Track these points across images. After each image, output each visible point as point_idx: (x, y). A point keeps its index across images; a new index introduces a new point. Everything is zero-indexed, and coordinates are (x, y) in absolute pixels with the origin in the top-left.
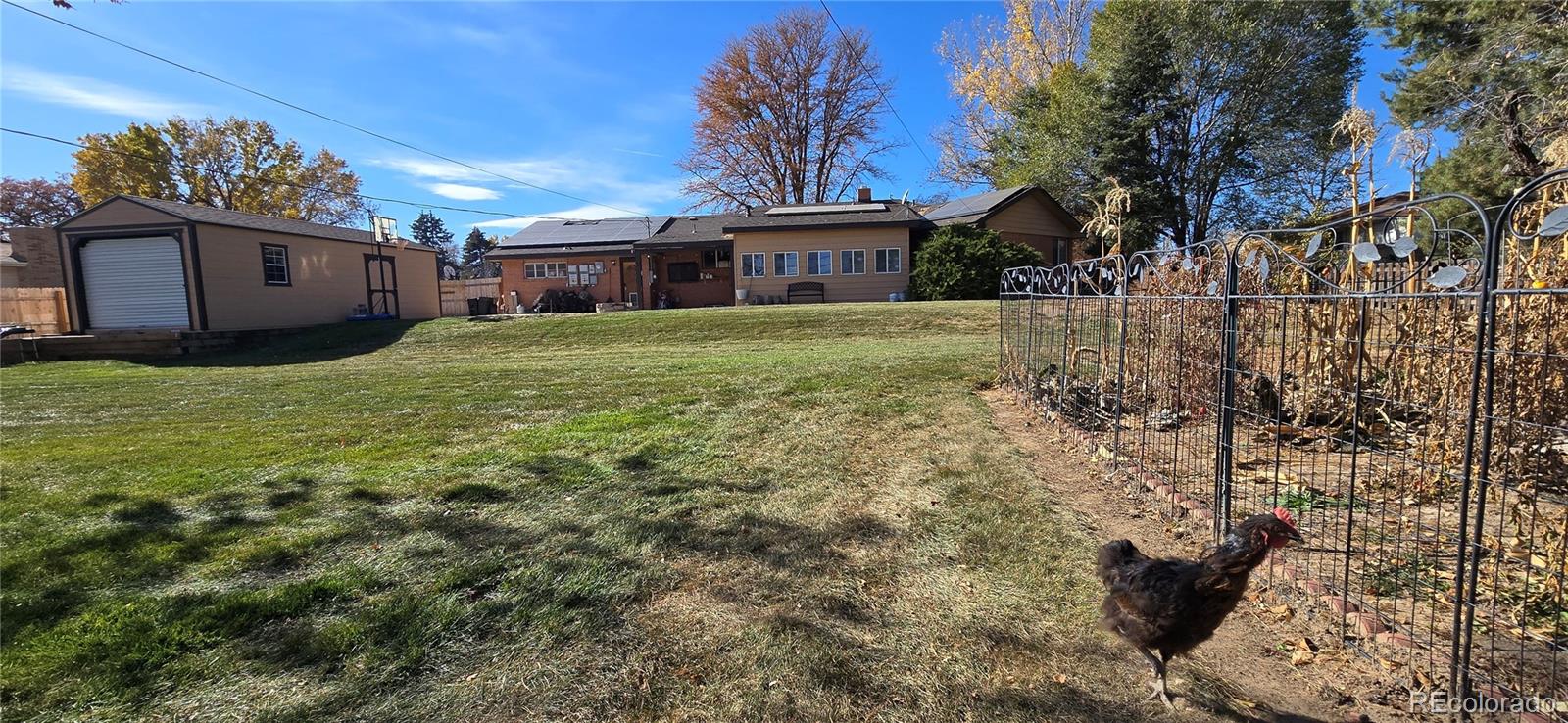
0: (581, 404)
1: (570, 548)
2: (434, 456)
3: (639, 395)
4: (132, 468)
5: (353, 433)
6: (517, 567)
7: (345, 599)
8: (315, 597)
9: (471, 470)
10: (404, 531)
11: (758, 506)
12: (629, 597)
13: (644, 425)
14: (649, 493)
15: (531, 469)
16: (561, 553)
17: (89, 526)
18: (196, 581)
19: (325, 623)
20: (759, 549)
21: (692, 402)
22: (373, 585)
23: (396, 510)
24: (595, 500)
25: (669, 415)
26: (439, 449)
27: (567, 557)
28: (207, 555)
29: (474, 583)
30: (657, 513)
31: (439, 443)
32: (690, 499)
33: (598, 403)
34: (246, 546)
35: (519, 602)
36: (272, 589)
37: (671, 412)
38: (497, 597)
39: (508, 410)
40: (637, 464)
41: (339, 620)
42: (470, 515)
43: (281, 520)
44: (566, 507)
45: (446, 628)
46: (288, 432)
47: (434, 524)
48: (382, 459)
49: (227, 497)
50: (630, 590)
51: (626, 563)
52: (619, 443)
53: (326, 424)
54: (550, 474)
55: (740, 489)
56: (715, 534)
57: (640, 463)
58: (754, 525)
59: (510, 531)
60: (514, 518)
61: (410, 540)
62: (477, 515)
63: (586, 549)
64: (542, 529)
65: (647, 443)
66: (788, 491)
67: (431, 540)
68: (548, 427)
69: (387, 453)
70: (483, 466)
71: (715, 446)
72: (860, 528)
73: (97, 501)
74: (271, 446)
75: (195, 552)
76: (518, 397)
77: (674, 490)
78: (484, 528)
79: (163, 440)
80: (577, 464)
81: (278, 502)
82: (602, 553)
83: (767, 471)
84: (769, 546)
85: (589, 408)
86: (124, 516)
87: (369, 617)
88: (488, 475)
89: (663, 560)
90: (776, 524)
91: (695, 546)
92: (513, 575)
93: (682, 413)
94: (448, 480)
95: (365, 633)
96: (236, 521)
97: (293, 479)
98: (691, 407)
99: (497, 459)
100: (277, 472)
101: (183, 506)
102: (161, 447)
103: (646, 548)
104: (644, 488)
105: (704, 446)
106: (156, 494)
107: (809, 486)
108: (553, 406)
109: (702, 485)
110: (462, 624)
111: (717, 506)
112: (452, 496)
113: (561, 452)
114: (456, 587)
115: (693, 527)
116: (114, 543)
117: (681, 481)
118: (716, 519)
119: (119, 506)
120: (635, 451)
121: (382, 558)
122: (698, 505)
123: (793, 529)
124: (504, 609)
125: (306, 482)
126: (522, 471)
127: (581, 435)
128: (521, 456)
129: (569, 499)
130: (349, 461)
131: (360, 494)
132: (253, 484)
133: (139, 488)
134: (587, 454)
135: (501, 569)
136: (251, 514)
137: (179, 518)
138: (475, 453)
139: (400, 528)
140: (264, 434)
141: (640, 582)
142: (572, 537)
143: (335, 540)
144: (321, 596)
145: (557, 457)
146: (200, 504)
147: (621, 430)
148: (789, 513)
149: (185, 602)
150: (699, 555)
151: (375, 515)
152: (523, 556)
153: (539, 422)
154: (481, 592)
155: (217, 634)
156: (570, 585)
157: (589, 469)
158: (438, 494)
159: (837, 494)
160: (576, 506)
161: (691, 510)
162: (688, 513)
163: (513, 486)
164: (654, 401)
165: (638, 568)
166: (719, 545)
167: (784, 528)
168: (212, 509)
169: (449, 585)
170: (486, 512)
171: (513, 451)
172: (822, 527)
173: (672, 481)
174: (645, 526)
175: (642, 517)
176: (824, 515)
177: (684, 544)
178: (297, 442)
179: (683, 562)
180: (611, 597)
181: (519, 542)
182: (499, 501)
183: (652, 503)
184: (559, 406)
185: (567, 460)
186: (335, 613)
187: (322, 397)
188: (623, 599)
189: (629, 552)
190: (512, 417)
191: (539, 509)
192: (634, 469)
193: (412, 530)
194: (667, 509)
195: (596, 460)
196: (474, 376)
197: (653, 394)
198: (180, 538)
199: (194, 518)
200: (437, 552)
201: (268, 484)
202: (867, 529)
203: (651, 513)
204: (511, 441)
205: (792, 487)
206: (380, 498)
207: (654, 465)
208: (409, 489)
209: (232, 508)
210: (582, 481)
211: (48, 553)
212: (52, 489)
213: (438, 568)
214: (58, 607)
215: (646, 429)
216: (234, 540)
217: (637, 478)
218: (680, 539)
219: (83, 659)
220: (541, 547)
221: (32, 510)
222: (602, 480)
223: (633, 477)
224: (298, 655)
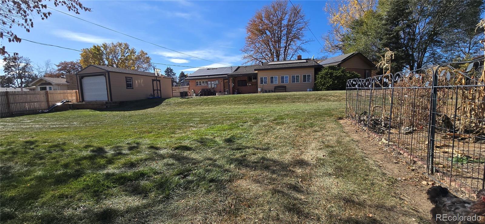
0: (212, 123)
1: (210, 165)
2: (171, 137)
3: (229, 120)
4: (94, 138)
5: (150, 130)
6: (195, 170)
7: (148, 176)
8: (141, 175)
9: (182, 141)
10: (164, 158)
11: (266, 155)
12: (228, 180)
13: (231, 129)
14: (233, 150)
15: (198, 142)
16: (208, 166)
17: (85, 153)
18: (111, 169)
19: (143, 183)
20: (267, 168)
21: (245, 123)
22: (156, 173)
23: (162, 152)
24: (217, 151)
25: (238, 126)
26: (173, 135)
27: (209, 168)
28: (113, 162)
29: (184, 174)
30: (235, 156)
31: (173, 133)
32: (245, 151)
33: (217, 123)
34: (123, 161)
35: (196, 180)
36: (130, 173)
37: (239, 125)
38: (190, 178)
39: (192, 124)
40: (229, 141)
41: (147, 182)
42: (182, 154)
43: (132, 154)
44: (209, 153)
45: (176, 186)
46: (133, 129)
47: (172, 156)
48: (157, 137)
49: (118, 147)
50: (228, 178)
51: (226, 170)
52: (224, 134)
53: (143, 127)
54: (204, 143)
55: (260, 149)
56: (253, 163)
57: (230, 141)
58: (265, 160)
59: (193, 159)
60: (194, 156)
61: (165, 161)
62: (184, 154)
63: (215, 166)
64: (202, 159)
65: (232, 134)
66: (275, 150)
67: (171, 161)
68: (203, 129)
69: (159, 136)
70: (185, 140)
71: (253, 136)
72: (299, 163)
73: (87, 147)
74: (129, 133)
75: (110, 162)
76: (194, 120)
77: (240, 149)
78: (185, 158)
79: (102, 131)
80: (212, 140)
81: (131, 149)
82: (219, 167)
83: (269, 144)
84: (270, 167)
85: (215, 124)
86: (93, 151)
87: (155, 182)
88: (186, 143)
89: (237, 170)
90: (272, 160)
91: (247, 166)
92: (194, 172)
93: (242, 126)
94: (175, 144)
95: (154, 186)
96: (120, 154)
97: (134, 142)
98: (245, 124)
99: (189, 138)
100: (130, 140)
101: (107, 149)
102: (101, 133)
103: (232, 166)
104: (231, 148)
105: (249, 136)
106: (100, 145)
107: (282, 149)
108: (204, 123)
109: (249, 148)
110: (180, 185)
111: (254, 154)
112: (177, 148)
113: (207, 137)
114: (178, 175)
115: (246, 160)
116: (91, 158)
117: (242, 146)
118: (253, 158)
119: (92, 148)
120: (229, 137)
121: (158, 165)
122: (248, 154)
123: (277, 162)
124: (191, 182)
125: (138, 143)
126: (195, 142)
127: (212, 132)
128: (195, 138)
129: (209, 150)
130: (149, 137)
131: (152, 147)
132: (124, 143)
133: (96, 144)
134: (214, 137)
135: (191, 170)
136: (124, 152)
137: (106, 152)
138: (183, 136)
139: (162, 157)
140: (127, 130)
141: (231, 176)
142: (210, 162)
143: (146, 160)
144: (142, 175)
145: (206, 138)
146: (111, 148)
147: (224, 130)
148: (276, 157)
149: (108, 175)
150: (248, 169)
151: (156, 153)
152: (197, 167)
153: (200, 128)
154: (185, 176)
155: (116, 184)
156: (209, 176)
157: (215, 142)
158: (173, 148)
159: (291, 152)
160: (212, 153)
161: (245, 155)
162: (245, 156)
163: (193, 146)
164: (234, 122)
165: (230, 172)
166: (254, 166)
167: (275, 162)
168: (114, 150)
169: (176, 174)
170: (186, 153)
171: (193, 136)
172: (287, 162)
173: (240, 146)
174: (232, 159)
175: (231, 157)
176: (287, 158)
177: (244, 165)
178: (135, 132)
179: (244, 171)
180: (222, 180)
181: (195, 162)
182: (190, 151)
183: (234, 153)
184: (206, 123)
185: (209, 139)
186: (146, 180)
187: (141, 120)
188: (226, 181)
189: (227, 167)
190: (193, 126)
191: (201, 153)
192: (228, 142)
193: (166, 158)
194: (238, 155)
195: (217, 139)
196: (182, 114)
197: (233, 120)
198: (106, 158)
199: (110, 152)
200: (173, 164)
201: (128, 144)
202: (302, 163)
204: (193, 133)
205: (277, 149)
206: (157, 149)
207: (234, 141)
208: (164, 146)
209: (119, 150)
210: (213, 145)
211: (76, 160)
212: (76, 143)
213: (173, 169)
214: (78, 174)
215: (232, 130)
216: (120, 159)
217: (229, 145)
218: (242, 164)
219: (84, 188)
220: (202, 164)
221: (71, 149)
222: (219, 145)
223: (228, 145)
224: (136, 191)
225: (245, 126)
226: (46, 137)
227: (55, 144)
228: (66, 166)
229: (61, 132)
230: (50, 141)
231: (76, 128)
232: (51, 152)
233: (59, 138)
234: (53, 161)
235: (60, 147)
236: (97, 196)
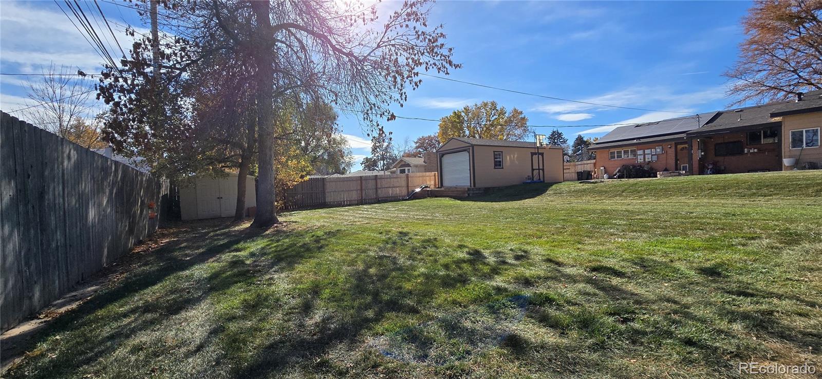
0: (659, 231)
1: (675, 312)
2: (578, 249)
3: (702, 230)
4: (466, 237)
5: (538, 233)
6: (644, 314)
7: (558, 304)
8: (546, 301)
9: (601, 259)
10: (575, 282)
12: (732, 352)
13: (713, 250)
14: (730, 292)
15: (635, 264)
16: (670, 314)
17: (462, 255)
18: (498, 282)
19: (552, 312)
21: (753, 238)
22: (569, 302)
23: (568, 271)
24: (686, 289)
25: (733, 245)
26: (580, 246)
27: (676, 317)
28: (500, 273)
29: (621, 315)
30: (740, 307)
31: (579, 243)
32: (769, 303)
33: (671, 233)
34: (512, 273)
35: (652, 332)
36: (527, 292)
37: (734, 243)
38: (637, 325)
39: (612, 230)
40: (712, 272)
41: (558, 313)
42: (607, 281)
43: (521, 265)
44: (666, 289)
45: (613, 331)
46: (512, 230)
47: (589, 281)
48: (554, 246)
49: (500, 253)
50: (732, 349)
51: (720, 332)
52: (694, 258)
53: (526, 228)
54: (650, 268)
57: (716, 273)
59: (632, 294)
60: (631, 287)
61: (581, 286)
62: (610, 281)
64: (653, 297)
65: (718, 260)
67: (590, 288)
68: (640, 243)
69: (556, 244)
70: (606, 257)
71: (785, 272)
73: (461, 247)
74: (508, 235)
75: (495, 271)
76: (615, 224)
77: (752, 295)
78: (615, 289)
79: (472, 229)
80: (666, 265)
81: (517, 258)
82: (703, 321)
85: (666, 235)
86: (469, 253)
87: (572, 316)
88: (611, 263)
89: (755, 338)
91: (783, 337)
92: (642, 317)
93: (744, 245)
94: (590, 261)
95: (573, 322)
96: (504, 263)
97: (520, 250)
98: (752, 241)
99: (614, 255)
100: (513, 245)
101: (486, 253)
102: (472, 231)
103: (737, 327)
104: (724, 289)
105: (773, 270)
106: (477, 247)
108: (640, 231)
109: (780, 297)
110: (621, 333)
111: (800, 315)
112: (594, 269)
113: (654, 258)
114: (611, 314)
115: (778, 323)
116: (471, 262)
117: (757, 290)
119: (467, 250)
120: (708, 265)
121: (569, 291)
122: (778, 309)
124: (641, 333)
125: (525, 252)
126: (629, 264)
127: (667, 250)
128: (627, 256)
129: (666, 284)
130: (541, 245)
131: (549, 260)
132: (509, 247)
133: (471, 244)
134: (672, 261)
135: (633, 312)
136: (510, 261)
137: (486, 258)
138: (601, 250)
139: (572, 279)
140: (503, 229)
141: (739, 346)
142: (675, 307)
143: (546, 279)
144: (549, 300)
145: (652, 261)
146: (490, 253)
147: (694, 250)
149: (499, 290)
150: (790, 344)
151: (559, 271)
152: (645, 309)
153: (633, 239)
154: (625, 321)
155: (514, 304)
156: (683, 332)
157: (676, 270)
158: (587, 267)
160: (674, 290)
161: (772, 311)
162: (771, 313)
163: (628, 270)
164: (716, 234)
165: (733, 337)
166: (811, 342)
168: (495, 256)
169: (607, 312)
170: (615, 281)
173: (748, 288)
174: (732, 313)
175: (727, 306)
177: (771, 333)
178: (517, 234)
179: (775, 344)
180: (717, 348)
181: (641, 301)
182: (621, 277)
183: (734, 300)
184: (644, 231)
185: (659, 262)
186: (556, 310)
187: (520, 216)
188: (726, 352)
189: (723, 325)
190: (616, 235)
191: (647, 286)
192: (711, 275)
193: (579, 282)
194: (747, 306)
195: (681, 266)
196: (590, 212)
197: (715, 230)
198: (488, 265)
199: (492, 260)
200: (595, 295)
201: (511, 250)
203: (735, 306)
204: (619, 247)
206: (559, 264)
207: (727, 275)
208: (571, 262)
209: (502, 257)
210: (673, 276)
211: (454, 262)
212: (447, 241)
213: (597, 303)
214: (463, 280)
215: (714, 252)
216: (506, 270)
217: (714, 281)
218: (767, 328)
219: (476, 300)
220: (655, 307)
221: (445, 246)
222: (687, 278)
223: (711, 281)
224: (545, 320)
225: (754, 246)
226: (415, 229)
227: (427, 238)
228: (446, 267)
229: (427, 225)
230: (421, 234)
231: (440, 222)
232: (426, 248)
233: (430, 231)
234: (431, 258)
235: (431, 242)
236: (494, 313)
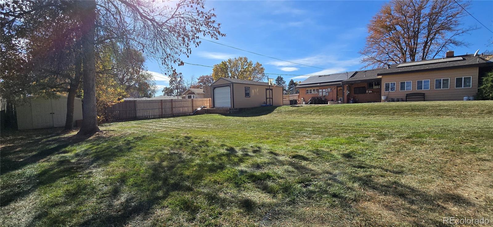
0: (327, 134)
1: (330, 179)
2: (287, 145)
3: (346, 133)
4: (226, 139)
5: (267, 136)
6: (316, 181)
7: (273, 179)
8: (267, 177)
9: (297, 150)
10: (283, 165)
11: (400, 180)
12: (352, 199)
13: (349, 143)
14: (355, 167)
15: (314, 153)
16: (327, 180)
17: (223, 151)
18: (242, 167)
19: (270, 183)
20: (402, 195)
21: (367, 137)
22: (280, 177)
23: (281, 158)
24: (335, 165)
25: (358, 141)
26: (288, 143)
27: (330, 182)
28: (244, 162)
29: (305, 183)
30: (358, 174)
31: (288, 142)
32: (370, 171)
33: (332, 135)
34: (250, 161)
35: (318, 191)
36: (258, 173)
38: (311, 188)
39: (304, 134)
40: (348, 156)
41: (273, 184)
42: (299, 163)
43: (256, 156)
44: (327, 166)
45: (299, 193)
46: (253, 134)
47: (291, 164)
48: (275, 144)
49: (244, 149)
50: (353, 197)
51: (349, 188)
52: (341, 148)
53: (261, 133)
54: (321, 155)
55: (391, 172)
56: (382, 186)
57: (350, 156)
58: (399, 186)
59: (311, 170)
60: (311, 166)
61: (286, 167)
62: (301, 163)
63: (335, 180)
64: (320, 171)
65: (351, 149)
66: (413, 176)
67: (291, 168)
68: (317, 141)
69: (276, 143)
70: (300, 150)
71: (378, 154)
72: (453, 199)
73: (222, 145)
74: (251, 138)
75: (241, 160)
76: (307, 130)
77: (364, 167)
78: (303, 168)
79: (230, 133)
80: (328, 153)
81: (255, 152)
82: (341, 183)
83: (403, 167)
84: (406, 195)
85: (329, 136)
86: (227, 150)
87: (280, 185)
88: (302, 153)
89: (363, 190)
90: (409, 188)
91: (374, 188)
92: (314, 183)
93: (363, 141)
94: (292, 152)
95: (280, 189)
96: (247, 155)
97: (256, 146)
99: (304, 148)
100: (253, 144)
101: (237, 149)
102: (230, 135)
103: (356, 185)
104: (352, 165)
105: (373, 154)
106: (232, 146)
107: (424, 176)
108: (318, 134)
109: (375, 168)
110: (303, 193)
111: (382, 176)
112: (294, 157)
113: (322, 149)
114: (300, 183)
115: (373, 181)
116: (227, 155)
117: (366, 164)
118: (381, 180)
119: (226, 147)
120: (347, 152)
121: (279, 170)
122: (374, 174)
123: (417, 191)
124: (313, 192)
125: (259, 148)
126: (311, 153)
127: (329, 144)
128: (310, 149)
129: (327, 164)
130: (267, 143)
131: (271, 153)
132: (249, 146)
133: (229, 144)
134: (331, 151)
135: (311, 181)
136: (250, 154)
137: (236, 152)
138: (298, 146)
139: (282, 163)
140: (248, 134)
141: (356, 195)
142: (330, 176)
143: (269, 163)
144: (268, 177)
145: (322, 151)
146: (240, 149)
147: (341, 144)
148: (414, 184)
149: (242, 172)
150: (376, 192)
151: (276, 159)
152: (316, 178)
153: (314, 138)
154: (306, 186)
155: (250, 180)
156: (332, 190)
157: (332, 156)
158: (290, 156)
159: (439, 181)
160: (330, 167)
161: (371, 175)
162: (370, 176)
163: (310, 157)
164: (352, 135)
165: (354, 191)
166: (385, 189)
167: (413, 190)
168: (242, 151)
169: (298, 182)
170: (304, 163)
171: (309, 146)
172: (432, 193)
173: (362, 164)
174: (354, 178)
175: (353, 174)
176: (433, 188)
177: (370, 187)
178: (255, 137)
179: (370, 192)
180: (346, 197)
181: (315, 174)
182: (307, 161)
183: (356, 170)
184: (320, 134)
185: (325, 152)
186: (272, 182)
188: (350, 199)
189: (350, 185)
190: (306, 136)
191: (319, 165)
192: (348, 158)
193: (285, 165)
194: (361, 173)
195: (334, 153)
196: (294, 123)
197: (352, 133)
198: (238, 157)
199: (240, 153)
200: (293, 172)
201: (252, 147)
202: (458, 200)
203: (356, 173)
204: (307, 144)
205: (415, 175)
206: (276, 154)
207: (355, 158)
208: (283, 153)
209: (246, 151)
210: (331, 159)
211: (218, 155)
212: (215, 142)
213: (294, 176)
214: (222, 167)
215: (350, 145)
216: (247, 159)
217: (349, 161)
218: (368, 185)
219: (228, 179)
220: (321, 177)
221: (213, 146)
222: (337, 159)
223: (347, 161)
224: (266, 189)
225: (367, 141)
226: (196, 134)
227: (202, 140)
228: (213, 159)
229: (203, 132)
230: (199, 138)
231: (212, 129)
232: (201, 147)
233: (204, 136)
234: (204, 153)
235: (205, 143)
236: (238, 187)
